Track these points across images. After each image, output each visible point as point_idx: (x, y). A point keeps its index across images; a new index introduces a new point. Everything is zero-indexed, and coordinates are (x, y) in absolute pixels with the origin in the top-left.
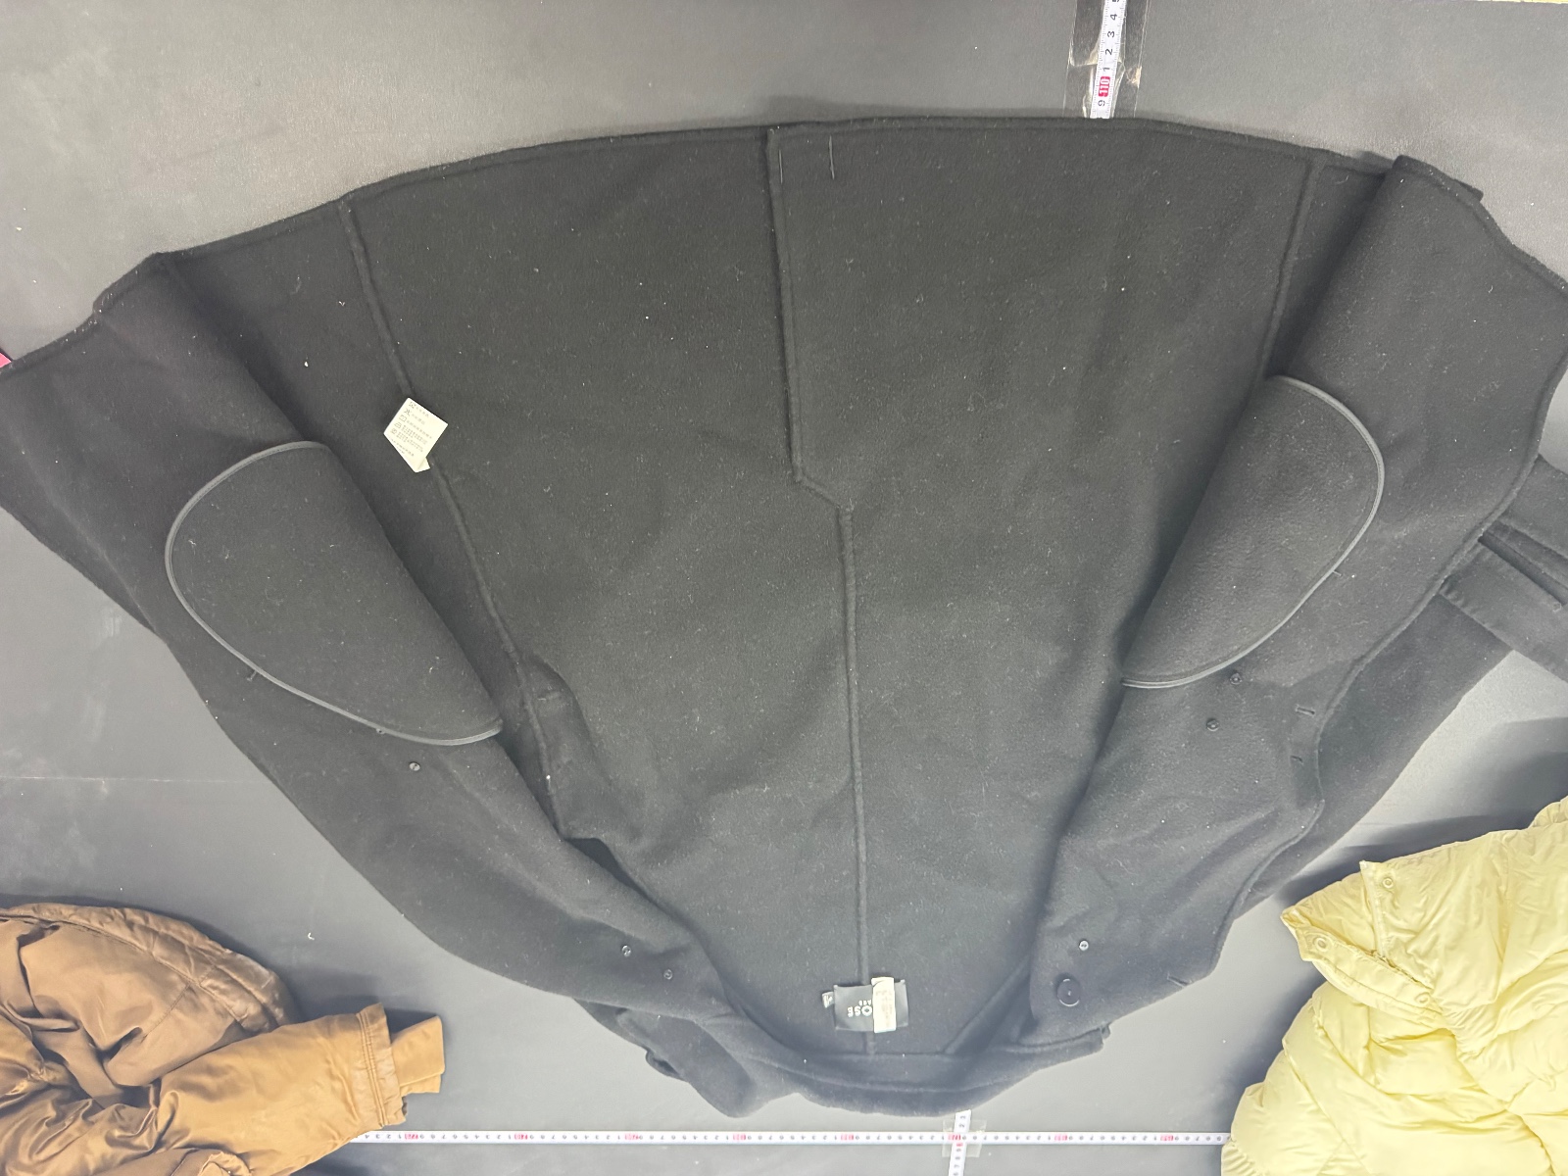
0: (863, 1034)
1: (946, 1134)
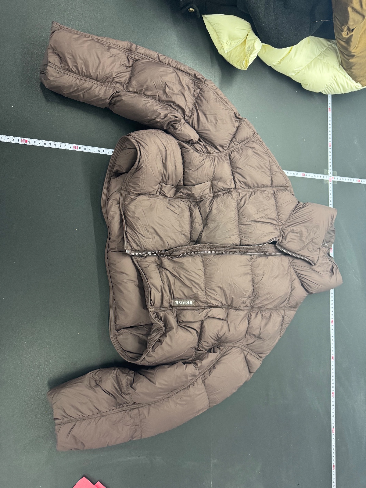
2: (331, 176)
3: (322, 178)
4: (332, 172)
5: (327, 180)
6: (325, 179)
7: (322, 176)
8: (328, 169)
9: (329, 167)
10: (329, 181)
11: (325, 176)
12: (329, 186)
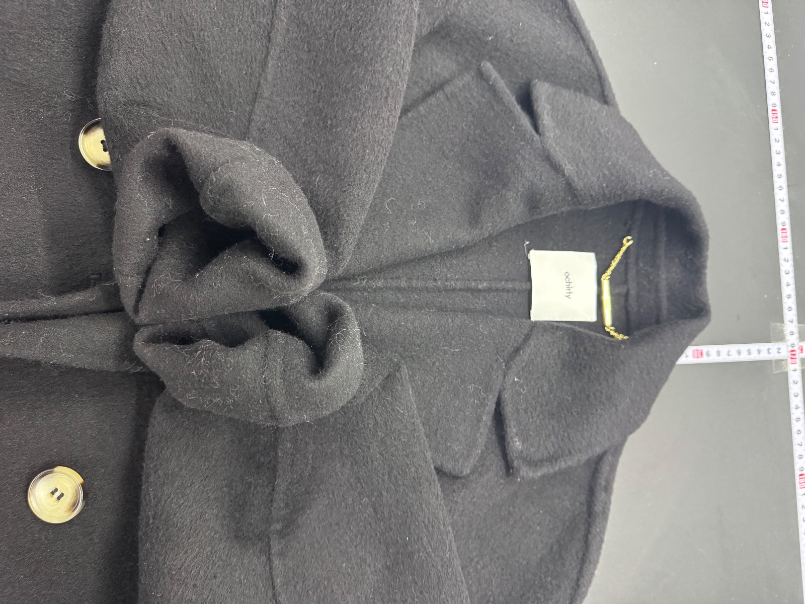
2: (793, 345)
3: (764, 356)
4: (796, 331)
5: (779, 362)
6: (774, 356)
7: (764, 347)
8: (781, 320)
9: (786, 311)
10: (789, 361)
11: (773, 346)
12: (791, 380)
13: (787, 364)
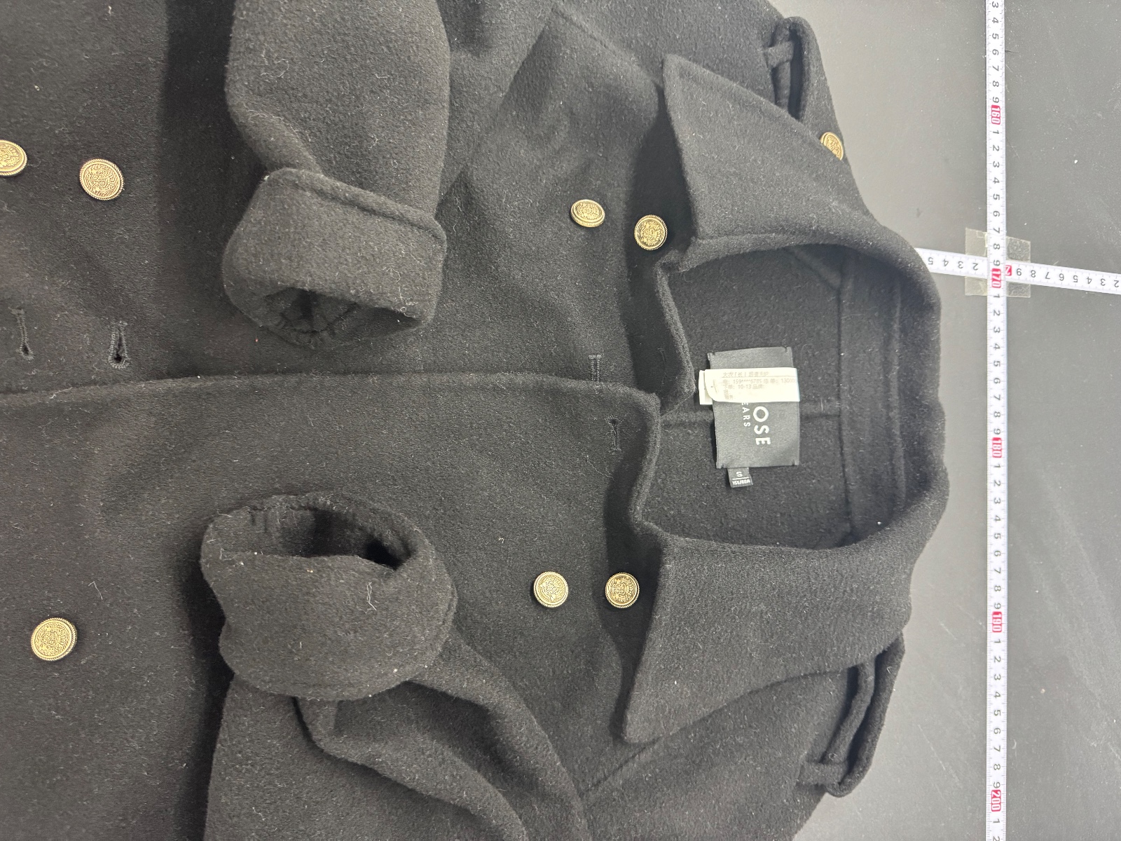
0: (805, 419)
1: (991, 292)
2: (997, 263)
3: (953, 269)
4: (1003, 244)
5: (977, 280)
6: (967, 272)
7: (953, 258)
8: (983, 226)
9: (990, 216)
10: (990, 283)
11: (969, 260)
12: (990, 309)
13: (986, 287)
